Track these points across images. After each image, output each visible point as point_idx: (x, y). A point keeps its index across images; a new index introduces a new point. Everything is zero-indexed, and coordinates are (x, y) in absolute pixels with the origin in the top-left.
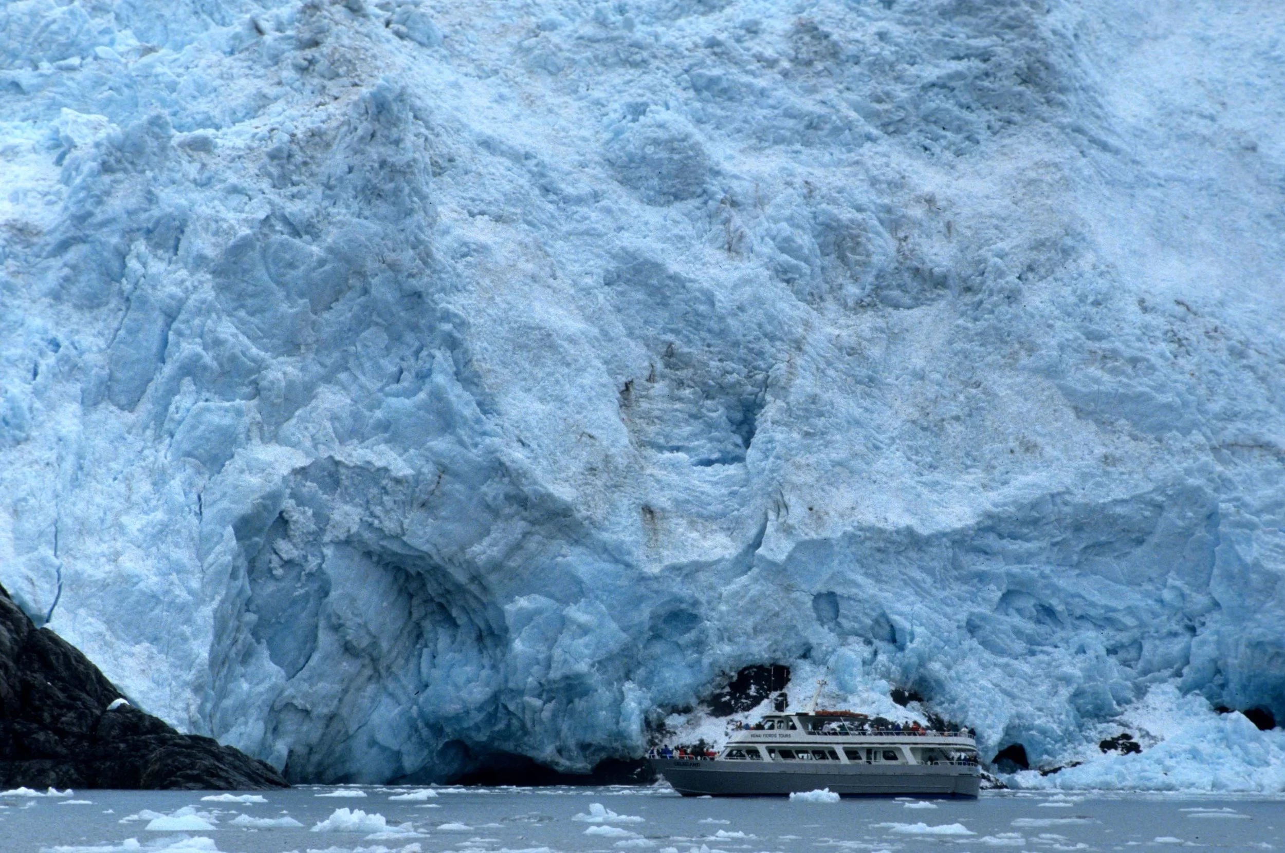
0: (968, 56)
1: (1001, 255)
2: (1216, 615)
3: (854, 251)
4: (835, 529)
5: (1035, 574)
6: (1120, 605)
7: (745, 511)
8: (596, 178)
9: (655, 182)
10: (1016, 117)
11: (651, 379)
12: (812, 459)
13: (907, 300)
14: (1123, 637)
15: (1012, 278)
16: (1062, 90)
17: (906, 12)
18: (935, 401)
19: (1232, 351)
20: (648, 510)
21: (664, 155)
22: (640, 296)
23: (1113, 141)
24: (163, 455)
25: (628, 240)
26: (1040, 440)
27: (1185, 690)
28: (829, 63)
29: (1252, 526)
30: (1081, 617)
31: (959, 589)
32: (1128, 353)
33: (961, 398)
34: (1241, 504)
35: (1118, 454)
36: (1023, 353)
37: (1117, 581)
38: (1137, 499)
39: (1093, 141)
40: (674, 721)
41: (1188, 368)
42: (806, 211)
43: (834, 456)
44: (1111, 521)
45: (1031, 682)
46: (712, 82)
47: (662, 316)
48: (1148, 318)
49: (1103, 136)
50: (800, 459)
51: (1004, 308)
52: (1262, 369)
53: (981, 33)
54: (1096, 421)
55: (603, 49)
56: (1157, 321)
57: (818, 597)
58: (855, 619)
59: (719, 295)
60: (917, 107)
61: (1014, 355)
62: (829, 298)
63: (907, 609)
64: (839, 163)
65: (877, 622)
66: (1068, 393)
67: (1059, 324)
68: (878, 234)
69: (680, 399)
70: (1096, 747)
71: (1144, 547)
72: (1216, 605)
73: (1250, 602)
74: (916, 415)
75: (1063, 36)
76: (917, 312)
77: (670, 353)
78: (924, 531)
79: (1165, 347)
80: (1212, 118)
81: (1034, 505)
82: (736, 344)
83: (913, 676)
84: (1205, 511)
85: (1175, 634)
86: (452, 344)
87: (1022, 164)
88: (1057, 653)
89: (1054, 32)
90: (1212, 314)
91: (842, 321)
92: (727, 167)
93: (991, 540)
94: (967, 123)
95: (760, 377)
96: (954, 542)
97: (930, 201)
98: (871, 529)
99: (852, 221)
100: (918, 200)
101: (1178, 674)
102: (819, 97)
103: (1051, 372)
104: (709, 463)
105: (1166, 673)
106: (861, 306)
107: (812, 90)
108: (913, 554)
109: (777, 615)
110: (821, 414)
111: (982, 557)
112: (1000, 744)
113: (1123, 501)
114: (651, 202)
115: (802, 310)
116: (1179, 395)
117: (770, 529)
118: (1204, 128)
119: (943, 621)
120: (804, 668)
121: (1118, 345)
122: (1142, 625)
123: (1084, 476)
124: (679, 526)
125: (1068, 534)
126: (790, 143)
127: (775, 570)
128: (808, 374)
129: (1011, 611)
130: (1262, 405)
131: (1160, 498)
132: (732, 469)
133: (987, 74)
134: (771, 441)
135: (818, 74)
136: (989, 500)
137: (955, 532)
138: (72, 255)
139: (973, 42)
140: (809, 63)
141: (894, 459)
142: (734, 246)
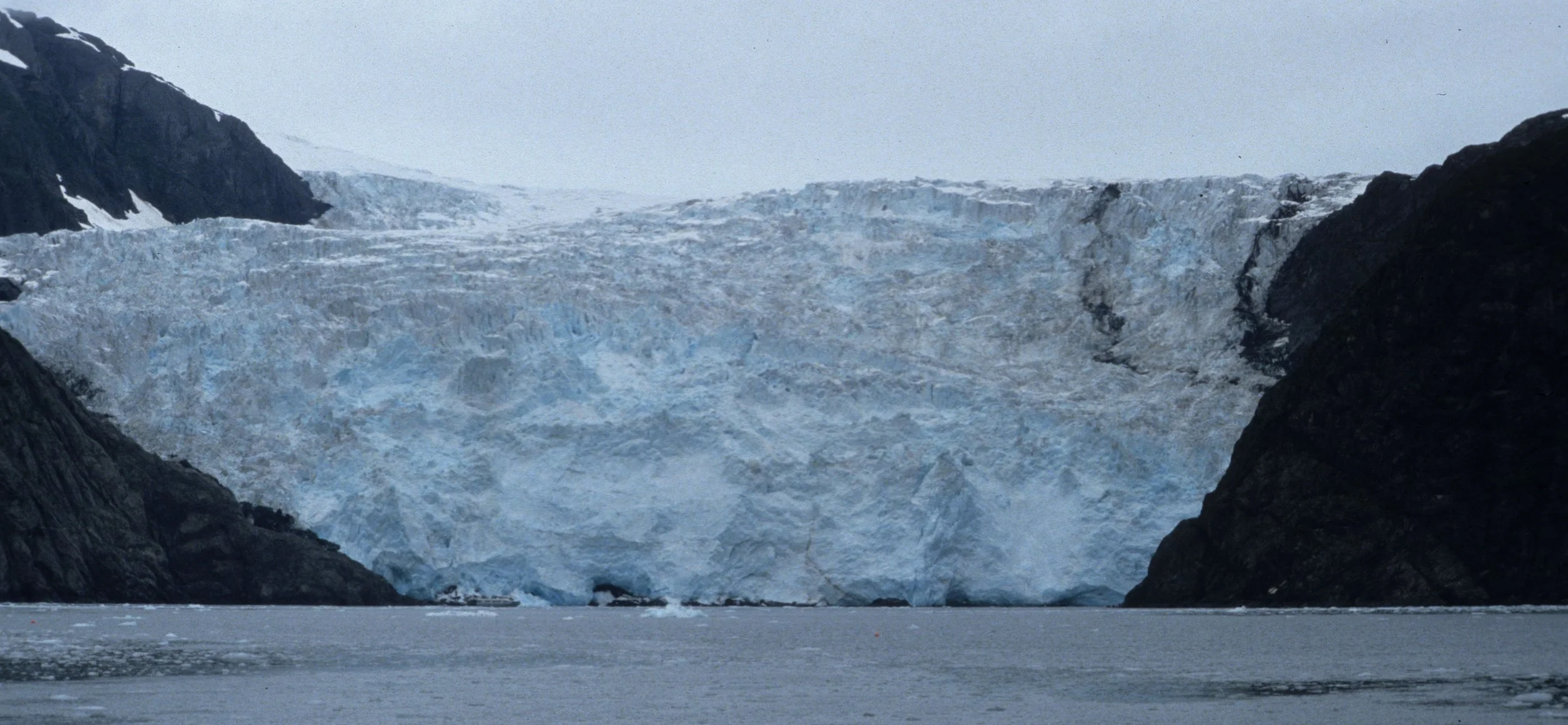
0: (479, 475)
1: (486, 512)
2: (525, 576)
3: (463, 511)
4: (464, 562)
5: (496, 569)
6: (510, 574)
7: (449, 558)
8: (422, 498)
9: (431, 500)
10: (487, 487)
11: (433, 535)
12: (458, 549)
13: (472, 520)
14: (511, 580)
15: (489, 516)
16: (494, 481)
17: (467, 467)
18: (478, 539)
19: (526, 529)
20: (434, 558)
21: (430, 494)
23: (503, 490)
24: (359, 550)
25: (427, 510)
26: (496, 546)
27: (522, 589)
28: (456, 477)
29: (530, 560)
30: (504, 576)
31: (484, 571)
33: (482, 538)
34: (528, 556)
35: (508, 548)
37: (508, 570)
38: (511, 556)
39: (500, 490)
40: (440, 593)
41: (519, 532)
43: (462, 548)
44: (507, 559)
50: (456, 549)
51: (488, 521)
52: (531, 532)
53: (480, 471)
54: (505, 542)
56: (513, 524)
57: (463, 573)
59: (441, 520)
60: (471, 485)
61: (490, 530)
62: (461, 520)
63: (476, 575)
64: (459, 495)
66: (500, 537)
67: (497, 524)
68: (465, 508)
72: (525, 574)
73: (531, 574)
74: (476, 541)
76: (474, 522)
77: (435, 530)
78: (478, 562)
79: (515, 529)
80: (519, 486)
84: (523, 558)
85: (520, 579)
86: (403, 530)
87: (489, 495)
88: (499, 582)
89: (491, 470)
90: (522, 522)
91: (463, 524)
92: (441, 497)
93: (488, 563)
94: (480, 488)
95: (450, 535)
96: (484, 563)
97: (474, 502)
98: (470, 561)
99: (461, 506)
100: (471, 502)
102: (454, 483)
103: (497, 534)
104: (443, 550)
106: (465, 521)
108: (477, 566)
109: (455, 576)
110: (459, 541)
111: (487, 566)
113: (509, 556)
114: (430, 504)
116: (518, 537)
117: (452, 561)
118: (518, 488)
119: (482, 578)
121: (508, 528)
122: (513, 577)
123: (503, 552)
124: (439, 562)
125: (500, 562)
126: (451, 492)
127: (454, 569)
128: (456, 534)
129: (494, 575)
130: (531, 538)
131: (516, 555)
132: (447, 551)
133: (482, 479)
134: (452, 545)
135: (453, 479)
136: (489, 557)
137: (484, 561)
138: (343, 516)
139: (479, 473)
140: (452, 477)
141: (472, 550)
142: (444, 511)
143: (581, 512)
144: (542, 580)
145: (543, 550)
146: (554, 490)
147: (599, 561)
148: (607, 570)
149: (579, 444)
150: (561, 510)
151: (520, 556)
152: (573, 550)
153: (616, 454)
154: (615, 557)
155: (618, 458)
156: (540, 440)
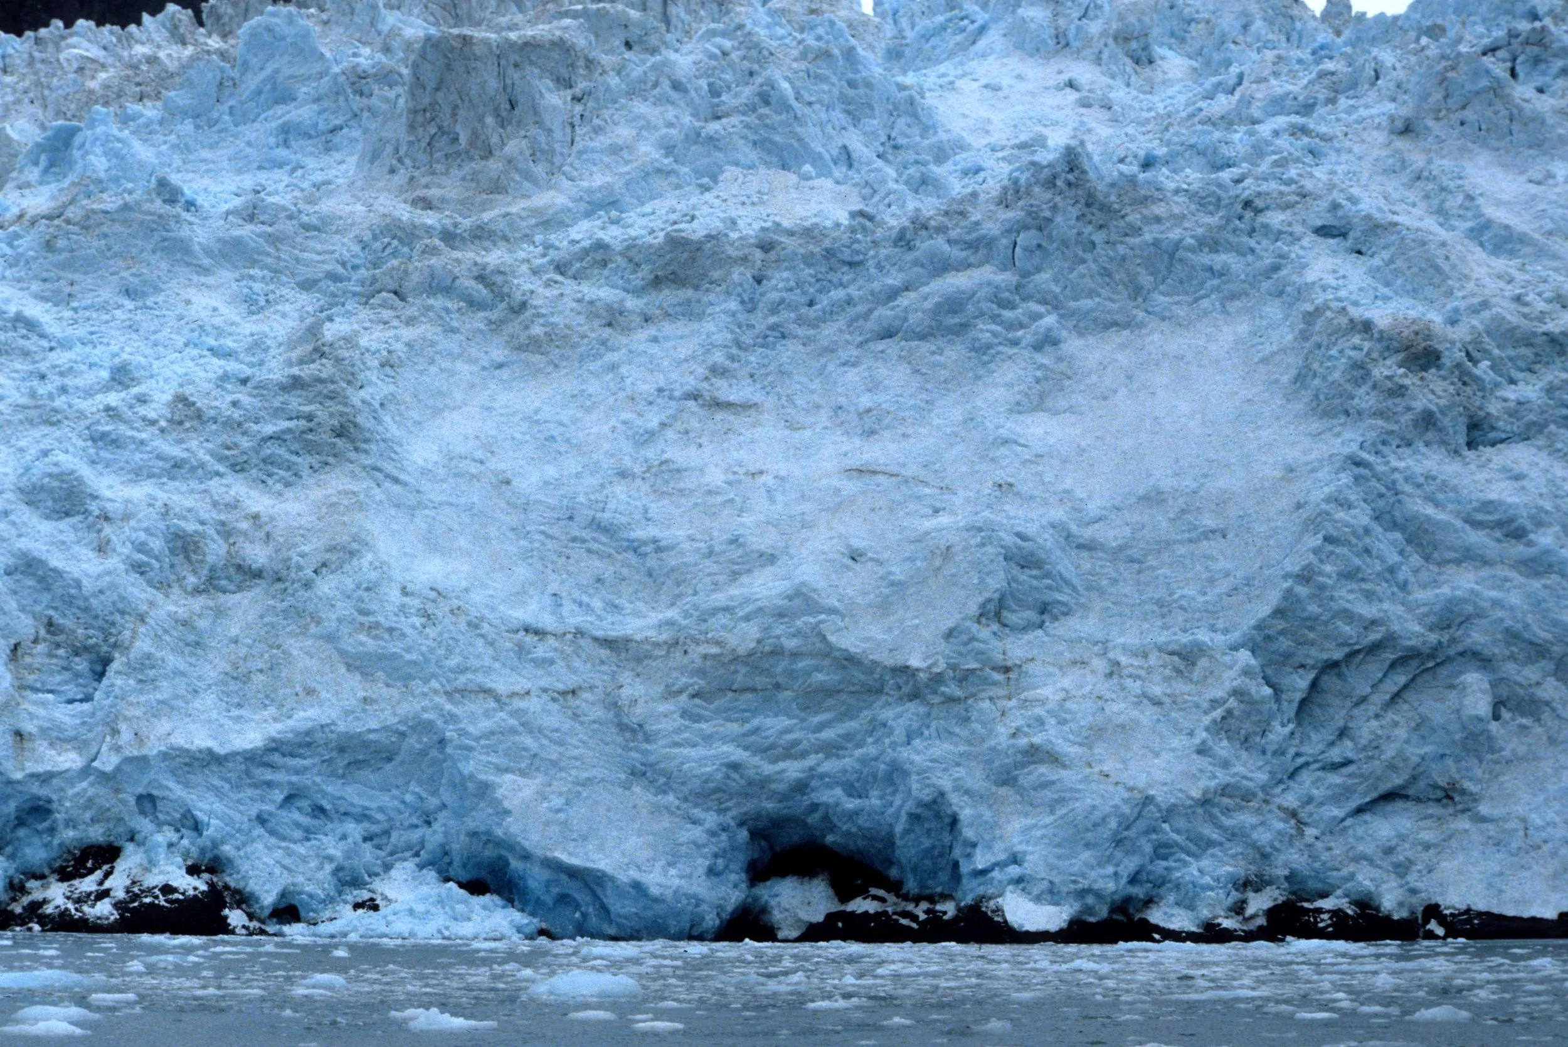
0: (298, 418)
1: (303, 555)
2: (445, 813)
3: (195, 552)
4: (152, 748)
5: (309, 783)
6: (374, 805)
7: (91, 735)
8: (8, 501)
9: (50, 503)
10: (331, 460)
11: (36, 641)
12: (142, 699)
13: (232, 587)
14: (375, 828)
15: (309, 572)
16: (366, 441)
17: (255, 388)
18: (245, 659)
19: (469, 624)
20: (19, 734)
21: (55, 484)
22: (31, 582)
23: (402, 477)
25: (23, 544)
26: (318, 687)
27: (421, 867)
28: (195, 423)
29: (470, 749)
30: (346, 814)
31: (250, 792)
32: (387, 624)
33: (266, 656)
34: (463, 733)
35: (374, 696)
36: (313, 625)
37: (372, 788)
38: (386, 728)
39: (388, 476)
40: (31, 884)
41: (432, 635)
42: (161, 525)
43: (159, 696)
44: (366, 744)
45: (304, 859)
46: (104, 435)
47: (46, 598)
48: (406, 600)
49: (395, 473)
50: (132, 699)
51: (301, 593)
52: (492, 636)
53: (310, 402)
54: (362, 673)
55: (33, 413)
56: (415, 602)
57: (140, 798)
58: (168, 813)
59: (85, 582)
60: (257, 453)
61: (306, 627)
62: (176, 586)
63: (207, 807)
64: (192, 491)
65: (184, 816)
66: (342, 653)
67: (339, 604)
68: (213, 540)
69: (56, 656)
70: (349, 907)
71: (393, 763)
72: (444, 806)
73: (467, 803)
74: (228, 669)
75: (369, 404)
76: (238, 596)
77: (50, 624)
78: (221, 750)
79: (418, 621)
80: (482, 462)
81: (308, 733)
82: (96, 617)
83: (209, 855)
84: (436, 738)
85: (417, 826)
87: (330, 491)
88: (325, 839)
89: (363, 402)
90: (458, 598)
91: (183, 602)
92: (107, 493)
93: (276, 758)
94: (294, 464)
95: (112, 640)
96: (246, 759)
97: (256, 517)
98: (181, 749)
99: (196, 532)
100: (246, 517)
101: (417, 854)
102: (184, 446)
103: (330, 638)
104: (71, 702)
105: (408, 854)
106: (197, 591)
107: (180, 442)
108: (214, 768)
109: (108, 809)
110: (153, 667)
111: (269, 770)
112: (274, 904)
113: (375, 731)
114: (47, 517)
115: (150, 593)
116: (423, 655)
117: (104, 748)
118: (474, 469)
119: (237, 817)
120: (129, 848)
121: (382, 619)
122: (390, 819)
123: (347, 713)
124: (42, 747)
125: (334, 754)
126: (159, 476)
128: (147, 640)
129: (294, 810)
130: (487, 661)
131: (403, 728)
132: (86, 706)
133: (311, 430)
134: (112, 685)
135: (187, 430)
136: (274, 729)
137: (246, 751)
139: (302, 408)
140: (181, 423)
141: (208, 700)
142: (102, 548)
143: (710, 553)
144: (516, 828)
145: (533, 705)
146: (623, 474)
147: (766, 751)
148: (801, 787)
149: (750, 305)
150: (635, 547)
151: (427, 727)
152: (663, 707)
153: (888, 334)
154: (828, 734)
155: (890, 347)
156: (606, 294)
